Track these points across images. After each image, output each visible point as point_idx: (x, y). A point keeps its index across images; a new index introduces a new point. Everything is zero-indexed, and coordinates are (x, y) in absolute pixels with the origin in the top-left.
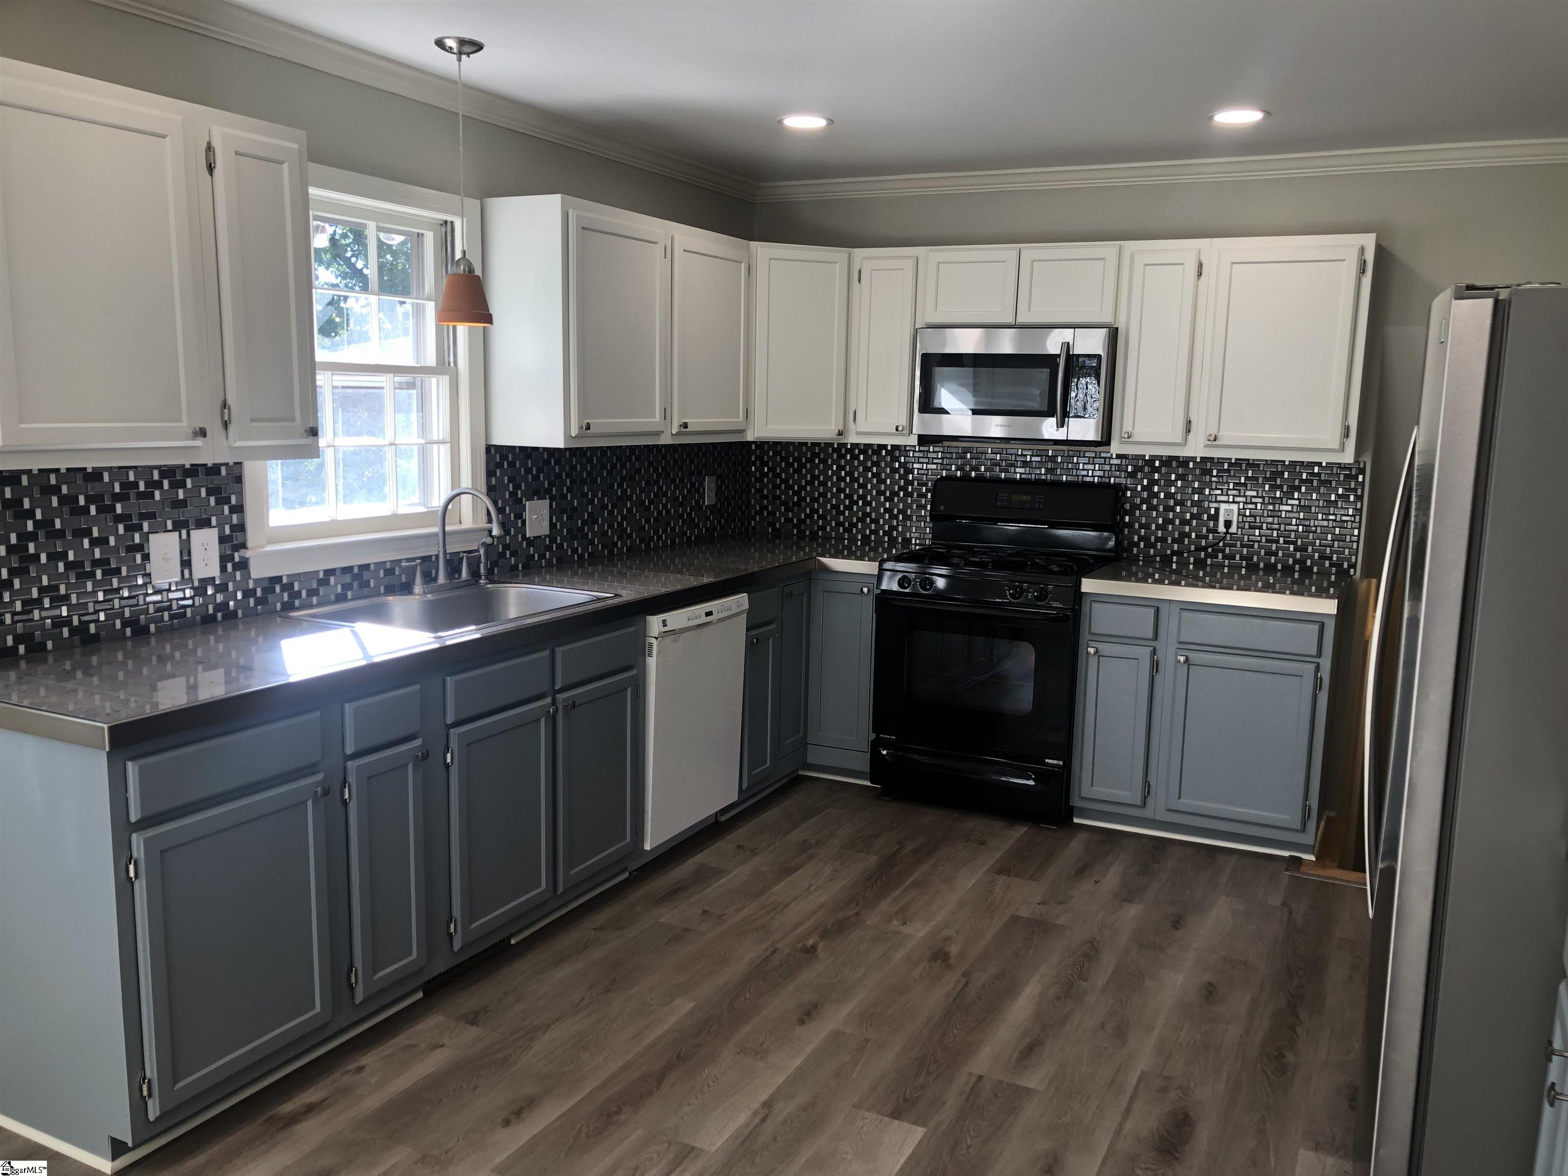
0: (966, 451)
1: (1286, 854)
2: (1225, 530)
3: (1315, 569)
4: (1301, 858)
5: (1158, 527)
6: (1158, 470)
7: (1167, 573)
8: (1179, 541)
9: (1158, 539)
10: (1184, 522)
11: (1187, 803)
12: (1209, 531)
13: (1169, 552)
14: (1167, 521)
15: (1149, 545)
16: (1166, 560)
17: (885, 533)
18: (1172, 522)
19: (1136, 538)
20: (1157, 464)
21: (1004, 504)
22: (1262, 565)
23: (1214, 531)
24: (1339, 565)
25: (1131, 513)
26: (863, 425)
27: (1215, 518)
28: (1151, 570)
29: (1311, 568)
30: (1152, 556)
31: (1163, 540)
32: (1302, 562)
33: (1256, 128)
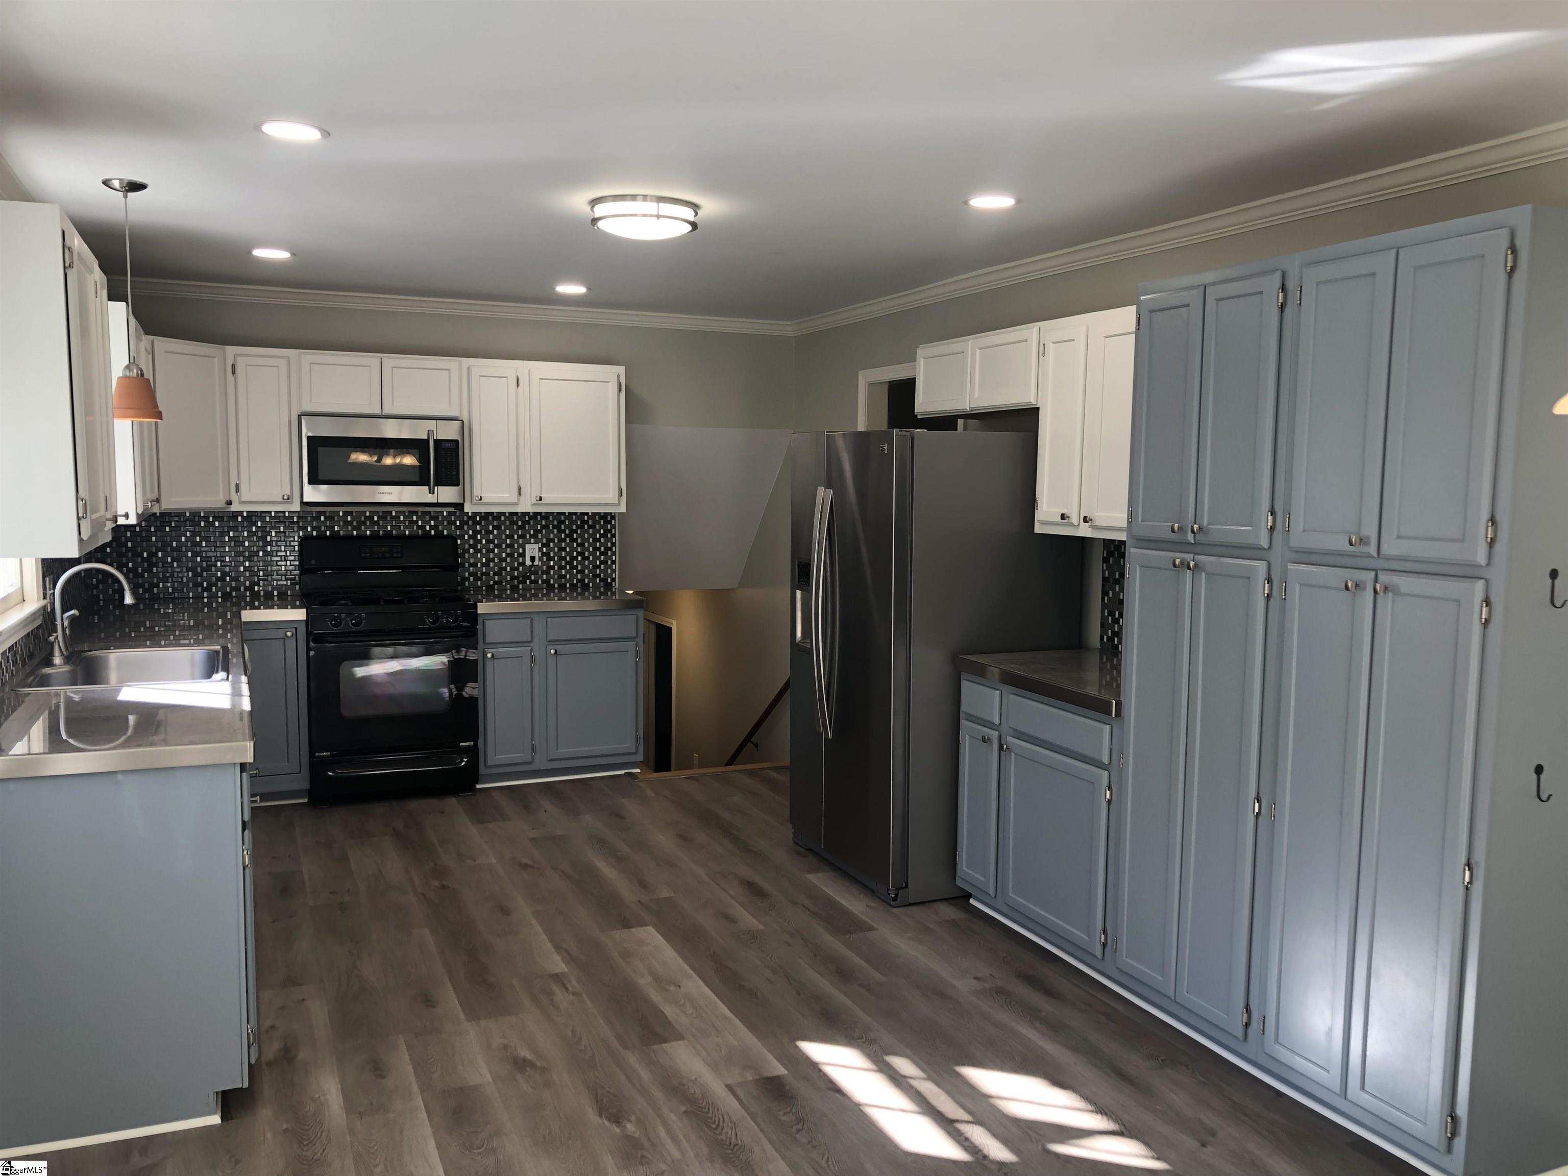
0: (320, 513)
1: (623, 772)
2: (531, 564)
3: (591, 585)
4: (631, 772)
5: (483, 565)
6: (479, 523)
7: (492, 597)
8: (498, 573)
9: (483, 574)
10: (502, 560)
11: (563, 751)
12: (520, 564)
13: (492, 583)
14: (489, 560)
15: (477, 579)
16: (490, 589)
17: (246, 589)
18: (493, 560)
19: (467, 575)
20: (478, 518)
21: (368, 555)
22: (556, 585)
23: (523, 564)
24: (604, 580)
25: (463, 556)
26: (246, 495)
27: (523, 555)
28: (480, 597)
29: (588, 584)
30: (479, 587)
31: (487, 574)
32: (582, 580)
33: (584, 295)
